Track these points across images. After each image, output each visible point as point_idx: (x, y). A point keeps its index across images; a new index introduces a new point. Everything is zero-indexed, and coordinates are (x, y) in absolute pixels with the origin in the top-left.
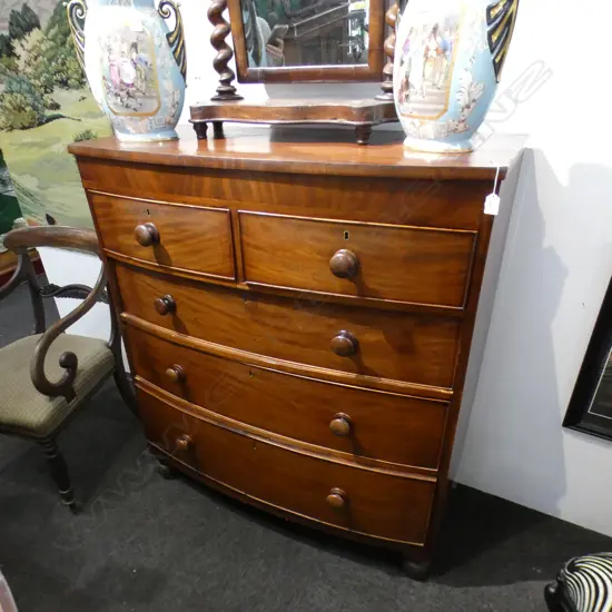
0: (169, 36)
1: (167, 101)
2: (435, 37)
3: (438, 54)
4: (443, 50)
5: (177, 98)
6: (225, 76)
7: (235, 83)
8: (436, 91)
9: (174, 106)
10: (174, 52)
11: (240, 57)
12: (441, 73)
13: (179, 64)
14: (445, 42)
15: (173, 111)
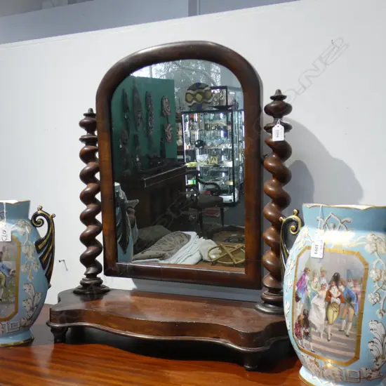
0: (37, 243)
1: (25, 305)
2: (337, 285)
3: (342, 302)
4: (348, 299)
5: (37, 301)
6: (91, 270)
7: (101, 275)
8: (343, 337)
9: (32, 309)
10: (41, 258)
11: (110, 253)
12: (348, 321)
13: (44, 268)
14: (349, 292)
15: (31, 313)
